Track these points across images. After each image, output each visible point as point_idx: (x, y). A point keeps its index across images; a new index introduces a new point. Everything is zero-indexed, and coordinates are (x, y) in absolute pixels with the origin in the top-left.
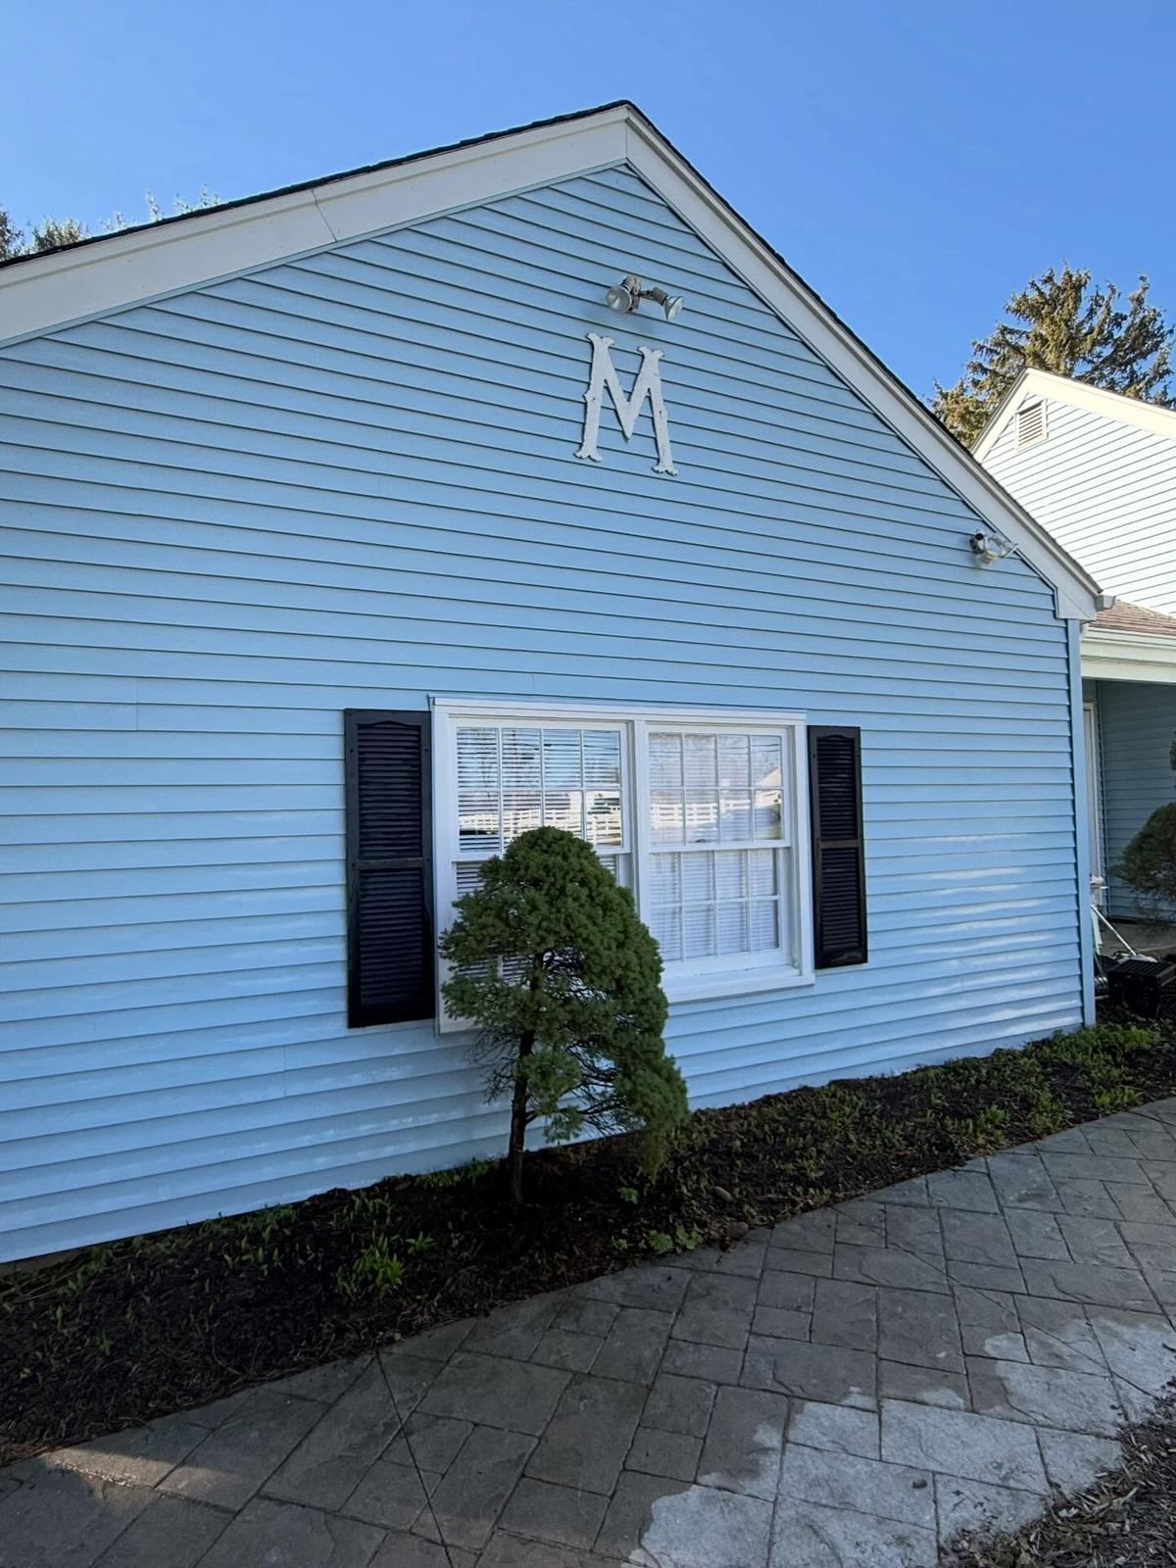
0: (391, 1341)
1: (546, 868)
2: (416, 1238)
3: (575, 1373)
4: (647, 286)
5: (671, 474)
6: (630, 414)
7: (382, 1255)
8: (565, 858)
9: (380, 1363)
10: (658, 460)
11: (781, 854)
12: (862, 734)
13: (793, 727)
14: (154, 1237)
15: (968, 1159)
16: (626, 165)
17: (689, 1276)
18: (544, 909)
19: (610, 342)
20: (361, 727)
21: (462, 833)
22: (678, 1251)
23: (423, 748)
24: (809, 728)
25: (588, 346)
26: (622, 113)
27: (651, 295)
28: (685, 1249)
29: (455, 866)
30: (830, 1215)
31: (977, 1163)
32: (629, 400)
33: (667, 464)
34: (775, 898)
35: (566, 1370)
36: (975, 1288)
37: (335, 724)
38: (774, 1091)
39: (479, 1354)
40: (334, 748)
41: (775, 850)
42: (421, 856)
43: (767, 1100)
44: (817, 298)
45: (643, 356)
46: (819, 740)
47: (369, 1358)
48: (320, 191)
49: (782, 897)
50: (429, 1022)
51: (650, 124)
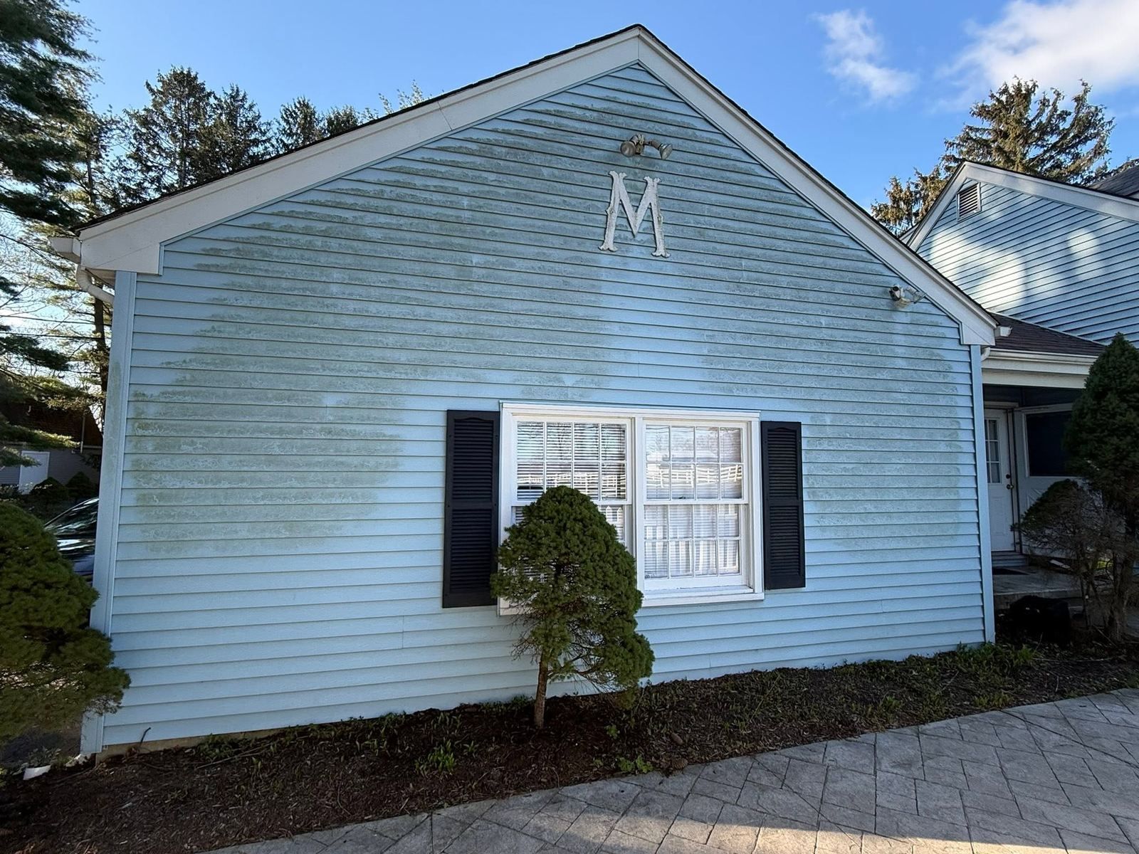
0: (442, 807)
1: (558, 512)
2: (470, 744)
3: (546, 842)
4: (649, 138)
5: (665, 257)
6: (637, 220)
7: (446, 752)
8: (571, 505)
9: (431, 819)
10: (656, 248)
11: (741, 508)
12: (802, 427)
13: (751, 422)
14: (322, 726)
15: (863, 733)
16: (638, 64)
17: (639, 789)
18: (553, 535)
19: (625, 175)
20: (456, 421)
21: (520, 488)
22: (636, 771)
23: (495, 434)
24: (762, 423)
25: (610, 179)
26: (636, 32)
27: (651, 144)
28: (641, 772)
29: (514, 510)
30: (748, 761)
31: (869, 737)
32: (636, 211)
33: (661, 251)
34: (737, 538)
35: (541, 840)
36: (835, 824)
37: (441, 420)
38: (733, 672)
39: (490, 821)
40: (440, 434)
41: (737, 506)
42: (491, 501)
43: (726, 678)
44: (771, 135)
45: (647, 183)
46: (769, 431)
47: (426, 815)
48: (443, 102)
49: (742, 538)
50: (493, 607)
51: (654, 36)
